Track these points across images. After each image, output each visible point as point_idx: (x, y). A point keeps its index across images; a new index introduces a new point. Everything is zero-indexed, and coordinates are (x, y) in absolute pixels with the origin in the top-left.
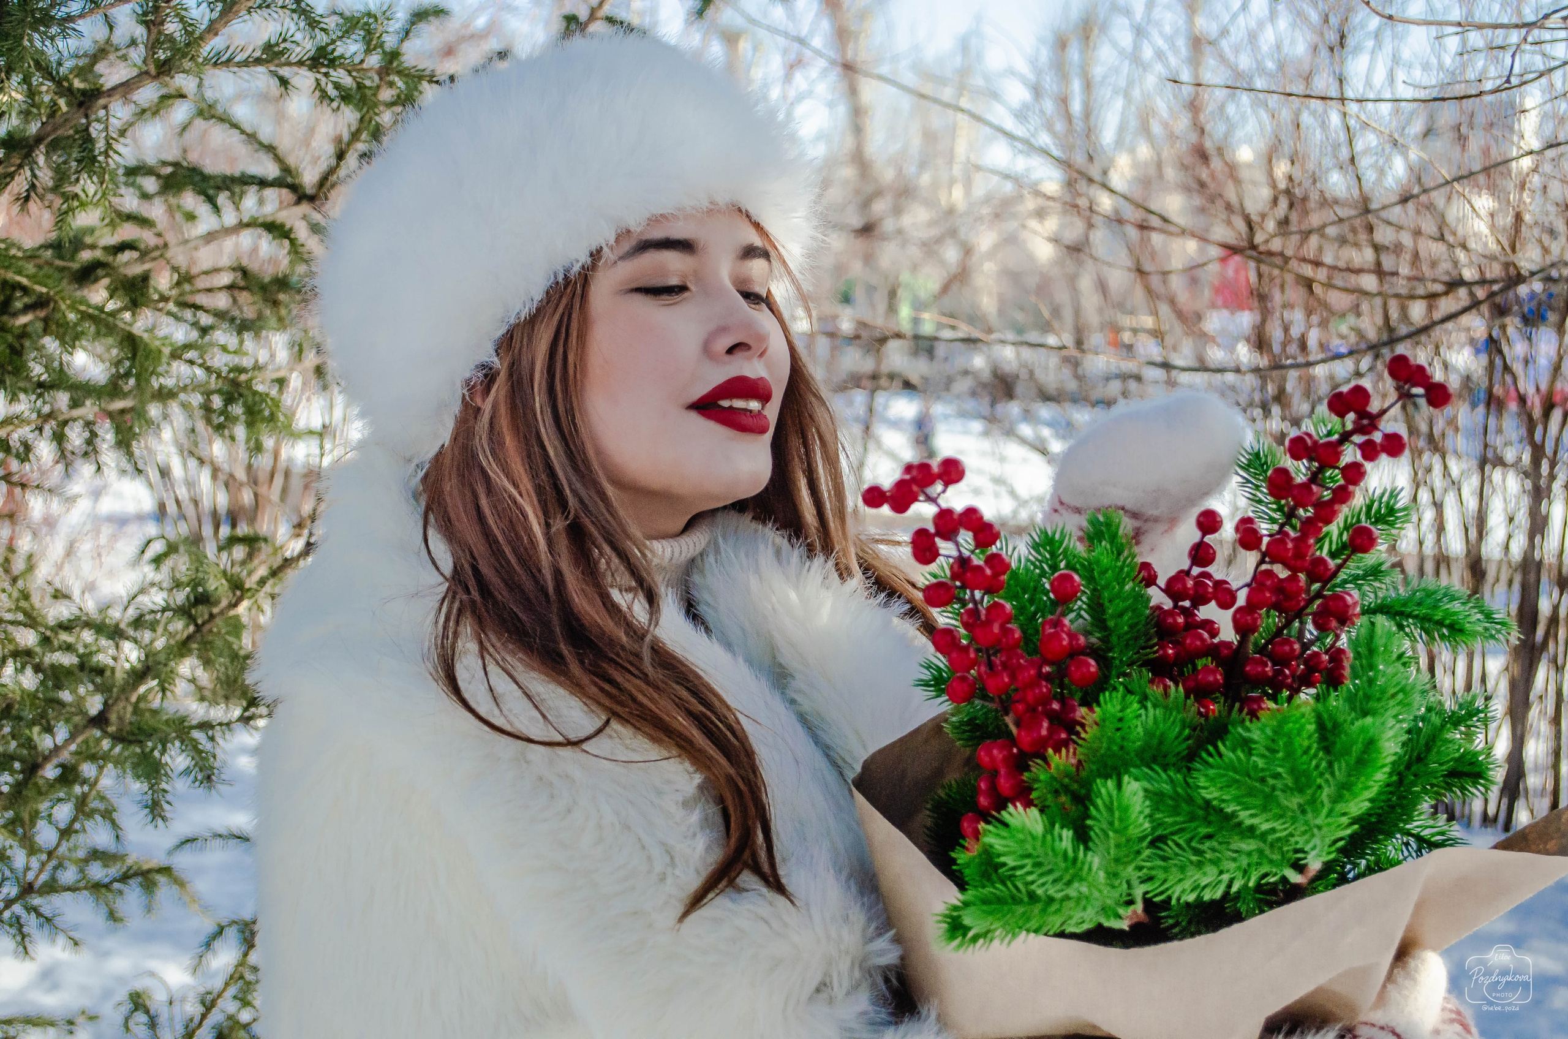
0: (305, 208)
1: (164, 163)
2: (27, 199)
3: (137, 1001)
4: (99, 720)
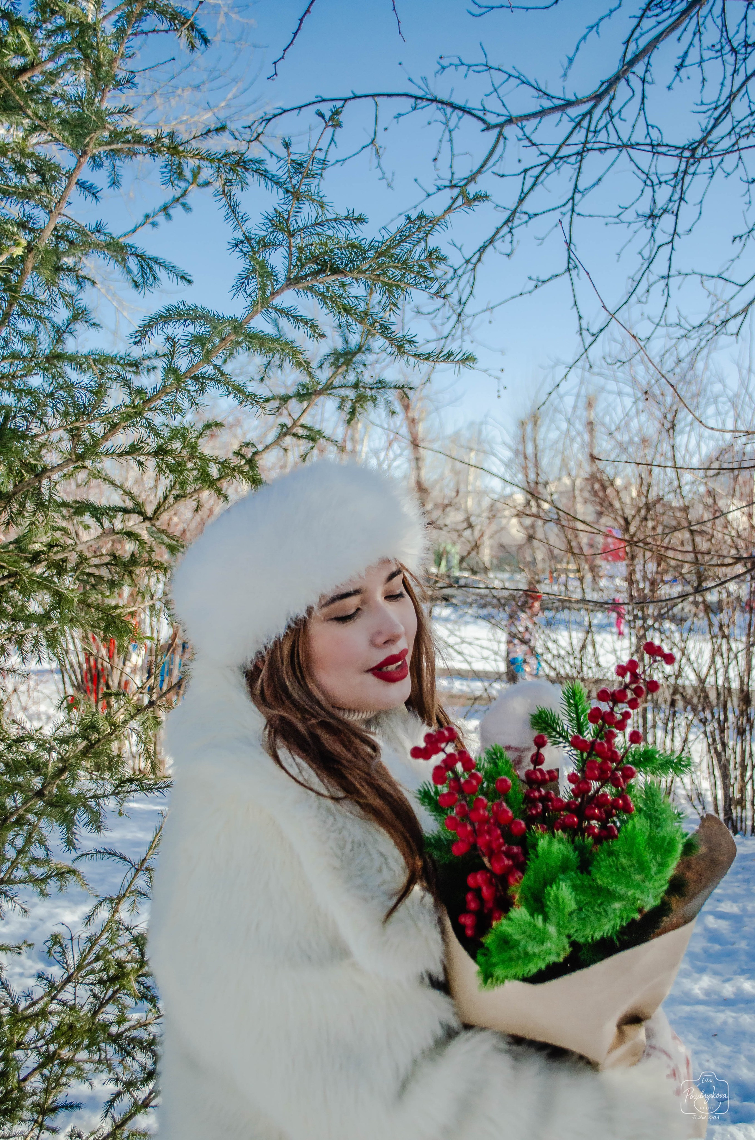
0: (147, 524)
1: (76, 502)
2: (8, 524)
3: (55, 939)
4: (40, 794)
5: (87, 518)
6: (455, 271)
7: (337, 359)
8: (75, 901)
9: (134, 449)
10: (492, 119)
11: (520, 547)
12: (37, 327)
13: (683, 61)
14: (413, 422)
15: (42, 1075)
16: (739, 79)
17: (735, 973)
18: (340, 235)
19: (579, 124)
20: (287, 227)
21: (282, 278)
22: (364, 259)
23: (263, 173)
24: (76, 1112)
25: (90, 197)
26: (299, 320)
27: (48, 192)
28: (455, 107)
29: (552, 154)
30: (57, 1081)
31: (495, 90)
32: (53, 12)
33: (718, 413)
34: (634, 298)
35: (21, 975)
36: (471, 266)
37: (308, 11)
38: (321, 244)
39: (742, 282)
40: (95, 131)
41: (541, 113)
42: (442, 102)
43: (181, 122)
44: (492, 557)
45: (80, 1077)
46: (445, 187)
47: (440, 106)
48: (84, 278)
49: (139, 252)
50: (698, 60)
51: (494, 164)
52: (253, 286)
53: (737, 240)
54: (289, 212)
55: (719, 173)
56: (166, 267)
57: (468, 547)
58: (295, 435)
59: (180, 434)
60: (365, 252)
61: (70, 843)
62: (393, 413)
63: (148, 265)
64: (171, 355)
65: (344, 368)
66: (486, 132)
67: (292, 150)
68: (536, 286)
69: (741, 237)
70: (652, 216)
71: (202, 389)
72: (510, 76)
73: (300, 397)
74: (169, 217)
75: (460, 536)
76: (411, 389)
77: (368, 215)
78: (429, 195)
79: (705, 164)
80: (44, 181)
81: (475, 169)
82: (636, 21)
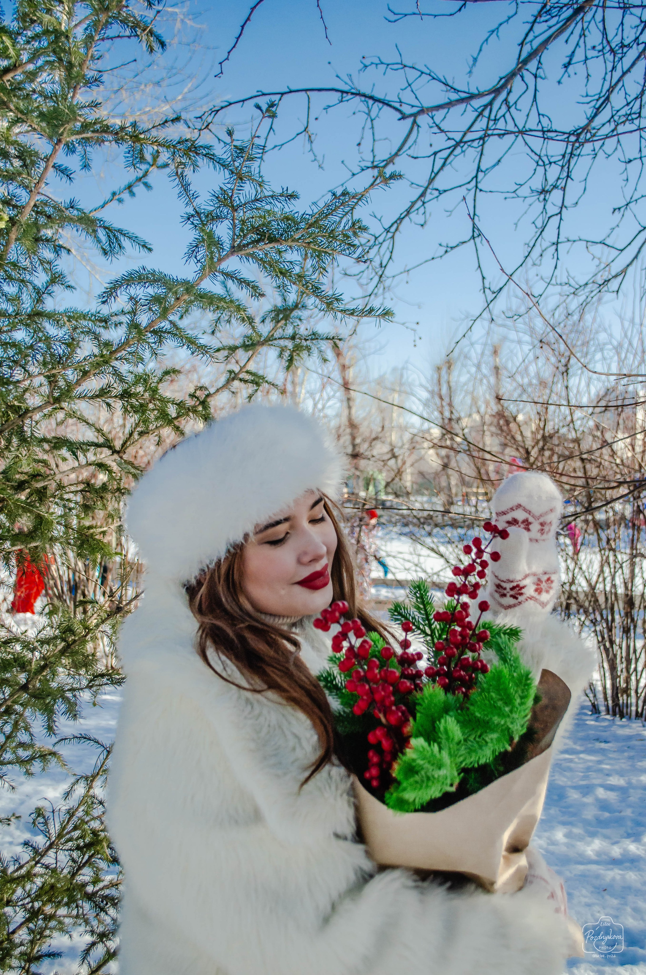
0: (116, 456)
1: (55, 438)
3: (39, 812)
4: (24, 688)
5: (64, 452)
6: (376, 238)
7: (277, 315)
8: (57, 779)
9: (103, 393)
10: (407, 110)
11: (437, 474)
12: (20, 289)
13: (571, 60)
14: (344, 367)
15: (29, 928)
16: (617, 74)
17: (622, 837)
18: (276, 210)
19: (481, 114)
20: (231, 202)
21: (227, 246)
22: (297, 229)
23: (211, 157)
24: (58, 960)
25: (65, 178)
26: (243, 282)
27: (29, 174)
28: (376, 100)
29: (458, 139)
30: (41, 933)
31: (410, 85)
32: (33, 21)
33: (604, 358)
34: (529, 261)
35: (11, 843)
36: (390, 235)
37: (248, 19)
38: (260, 217)
39: (621, 247)
40: (68, 122)
41: (450, 104)
42: (364, 95)
43: (145, 113)
44: (413, 483)
45: (61, 930)
46: (368, 168)
47: (363, 98)
48: (61, 247)
49: (106, 224)
50: (584, 58)
51: (409, 148)
52: (202, 252)
53: (617, 211)
54: (233, 190)
55: (601, 154)
56: (130, 238)
57: (392, 474)
58: (241, 380)
59: (142, 379)
60: (298, 224)
61: (50, 729)
62: (325, 360)
63: (114, 236)
64: (133, 312)
65: (283, 322)
66: (402, 121)
67: (234, 137)
68: (446, 252)
69: (619, 209)
70: (544, 191)
71: (160, 342)
72: (422, 73)
73: (246, 347)
74: (132, 194)
75: (385, 465)
76: (340, 340)
77: (300, 192)
78: (354, 175)
79: (588, 147)
80: (25, 165)
81: (393, 152)
82: (529, 26)
